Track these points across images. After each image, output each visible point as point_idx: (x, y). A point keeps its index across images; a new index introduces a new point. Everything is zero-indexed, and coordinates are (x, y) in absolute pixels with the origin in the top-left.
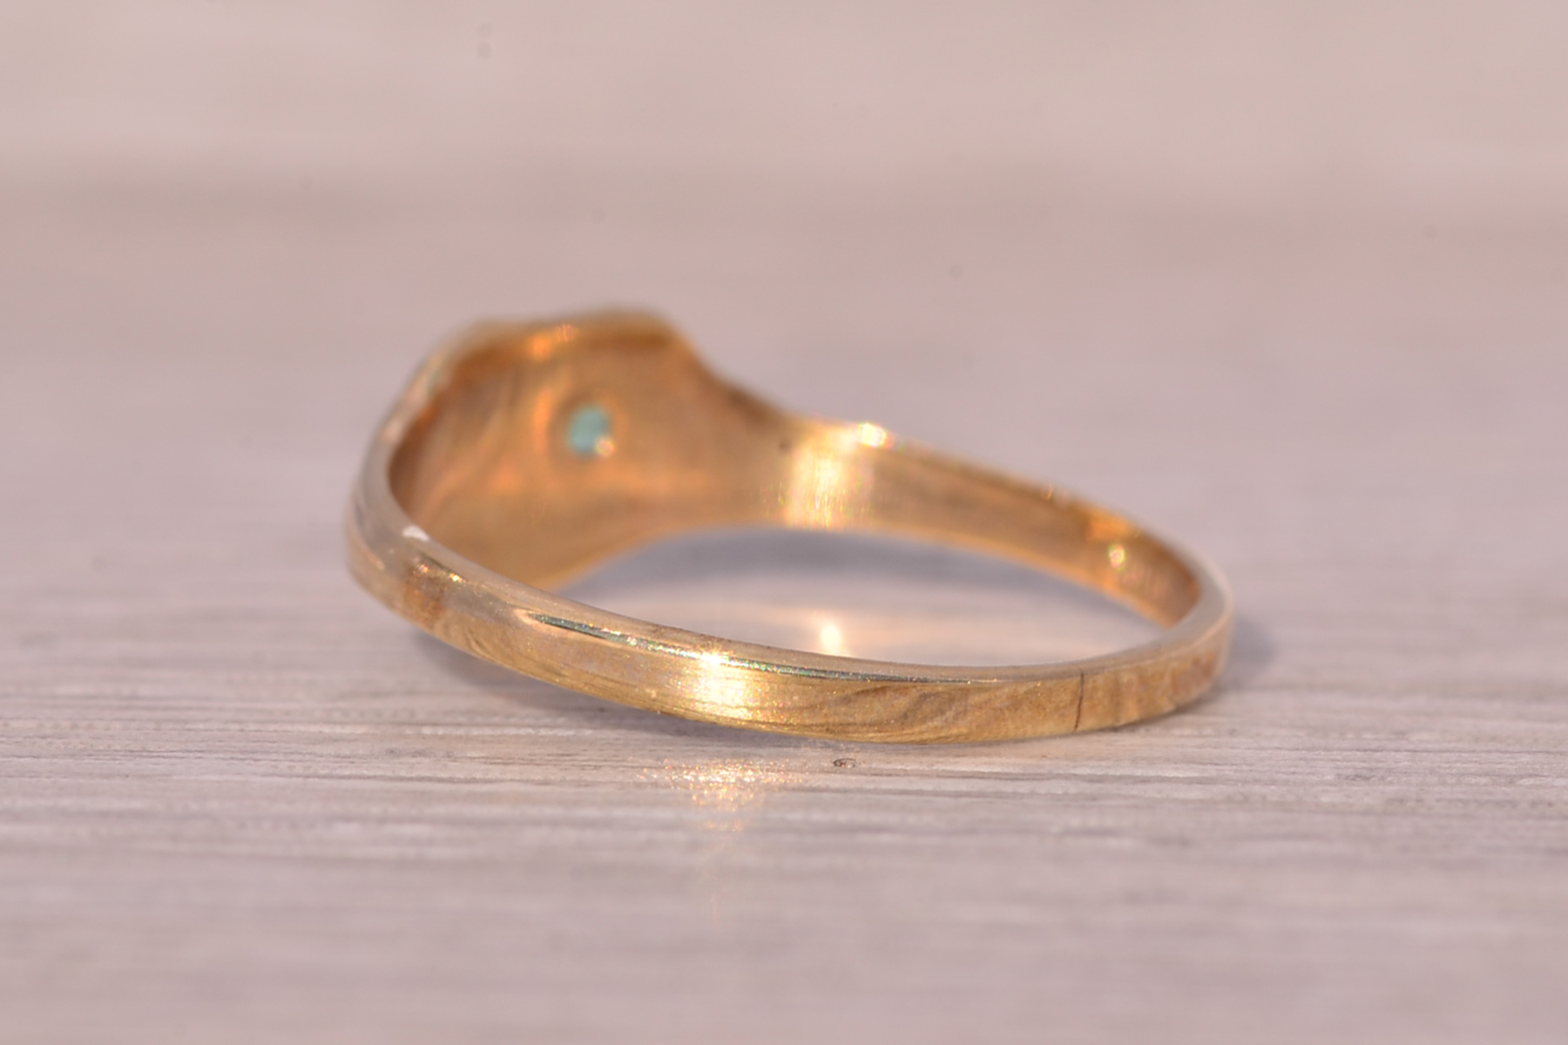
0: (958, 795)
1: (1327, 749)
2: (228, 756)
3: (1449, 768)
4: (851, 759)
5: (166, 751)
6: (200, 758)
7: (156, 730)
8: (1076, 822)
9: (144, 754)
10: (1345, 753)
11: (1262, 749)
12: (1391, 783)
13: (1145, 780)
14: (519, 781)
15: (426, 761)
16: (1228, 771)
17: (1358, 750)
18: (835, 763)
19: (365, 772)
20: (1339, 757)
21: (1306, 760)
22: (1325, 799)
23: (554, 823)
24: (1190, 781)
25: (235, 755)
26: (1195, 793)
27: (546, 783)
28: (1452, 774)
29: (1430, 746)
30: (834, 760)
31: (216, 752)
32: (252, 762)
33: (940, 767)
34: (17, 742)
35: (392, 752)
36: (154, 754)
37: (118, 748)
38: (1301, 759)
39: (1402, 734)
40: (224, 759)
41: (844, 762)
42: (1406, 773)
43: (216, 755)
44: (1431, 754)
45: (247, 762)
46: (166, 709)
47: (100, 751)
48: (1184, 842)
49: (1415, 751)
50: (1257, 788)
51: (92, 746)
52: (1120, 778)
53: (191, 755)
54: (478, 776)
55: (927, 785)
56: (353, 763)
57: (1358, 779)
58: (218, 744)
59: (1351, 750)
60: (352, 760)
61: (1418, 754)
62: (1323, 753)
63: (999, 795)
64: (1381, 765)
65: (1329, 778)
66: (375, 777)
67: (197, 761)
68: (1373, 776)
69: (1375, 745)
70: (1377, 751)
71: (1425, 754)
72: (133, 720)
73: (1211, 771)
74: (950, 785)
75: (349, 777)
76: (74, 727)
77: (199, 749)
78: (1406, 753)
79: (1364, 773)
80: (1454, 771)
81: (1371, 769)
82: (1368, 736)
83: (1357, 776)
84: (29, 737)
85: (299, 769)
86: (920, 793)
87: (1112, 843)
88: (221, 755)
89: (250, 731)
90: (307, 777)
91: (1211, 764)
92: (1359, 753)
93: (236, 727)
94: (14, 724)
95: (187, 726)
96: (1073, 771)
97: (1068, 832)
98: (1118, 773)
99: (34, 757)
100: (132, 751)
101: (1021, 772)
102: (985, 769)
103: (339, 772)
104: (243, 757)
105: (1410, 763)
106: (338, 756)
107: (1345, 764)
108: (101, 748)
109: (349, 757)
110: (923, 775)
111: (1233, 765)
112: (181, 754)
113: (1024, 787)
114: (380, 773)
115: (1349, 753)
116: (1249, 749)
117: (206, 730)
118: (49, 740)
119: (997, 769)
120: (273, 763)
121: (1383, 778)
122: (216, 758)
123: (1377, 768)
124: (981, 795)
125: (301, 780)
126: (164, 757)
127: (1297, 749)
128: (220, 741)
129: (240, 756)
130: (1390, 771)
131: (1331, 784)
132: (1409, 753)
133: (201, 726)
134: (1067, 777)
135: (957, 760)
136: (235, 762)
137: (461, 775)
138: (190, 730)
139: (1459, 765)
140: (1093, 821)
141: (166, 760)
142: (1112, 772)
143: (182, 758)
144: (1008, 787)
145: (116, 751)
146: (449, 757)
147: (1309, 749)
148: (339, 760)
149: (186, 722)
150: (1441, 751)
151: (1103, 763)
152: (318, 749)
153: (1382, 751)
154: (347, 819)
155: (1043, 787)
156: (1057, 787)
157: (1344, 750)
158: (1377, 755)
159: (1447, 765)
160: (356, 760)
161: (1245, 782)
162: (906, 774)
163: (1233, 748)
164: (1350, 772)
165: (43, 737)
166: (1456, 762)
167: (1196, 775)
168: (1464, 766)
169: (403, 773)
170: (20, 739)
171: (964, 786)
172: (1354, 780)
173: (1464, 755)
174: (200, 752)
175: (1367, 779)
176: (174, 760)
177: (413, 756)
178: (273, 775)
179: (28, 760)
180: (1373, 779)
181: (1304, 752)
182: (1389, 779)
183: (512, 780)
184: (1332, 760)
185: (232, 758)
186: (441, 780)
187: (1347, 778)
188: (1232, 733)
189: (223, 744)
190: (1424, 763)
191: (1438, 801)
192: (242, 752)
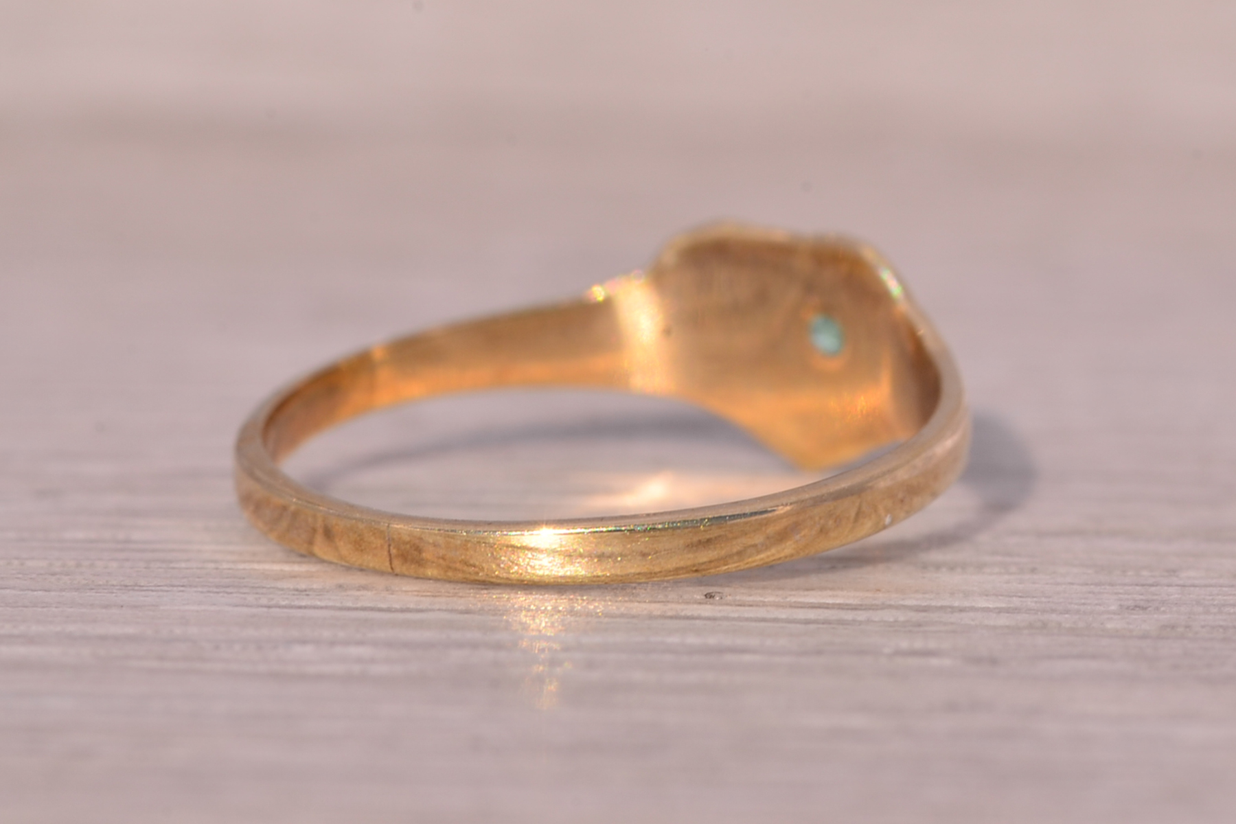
0: (808, 622)
1: (1111, 585)
2: (205, 589)
3: (1212, 599)
4: (719, 593)
5: (155, 586)
6: (183, 591)
7: (145, 568)
8: (904, 644)
9: (136, 588)
10: (1126, 588)
11: (1058, 584)
12: (1164, 612)
13: (962, 610)
14: (446, 610)
15: (369, 594)
16: (1030, 603)
17: (1137, 585)
18: (706, 595)
19: (319, 603)
20: (1121, 591)
21: (1094, 593)
22: (1109, 626)
23: (474, 646)
24: (1000, 611)
25: (211, 589)
26: (1003, 620)
27: (467, 612)
28: (1214, 605)
29: (1196, 582)
30: (705, 593)
31: (196, 587)
32: (226, 595)
33: (793, 599)
34: (31, 578)
35: (340, 586)
36: (145, 588)
37: (115, 583)
38: (1090, 593)
39: (1173, 572)
40: (202, 592)
41: (713, 594)
42: (1176, 604)
43: (195, 589)
44: (1198, 588)
45: (221, 594)
46: (153, 551)
47: (100, 585)
48: (993, 661)
49: (1184, 586)
50: (1054, 617)
51: (93, 581)
52: (942, 608)
53: (175, 588)
54: (412, 606)
55: (783, 614)
56: (308, 595)
57: (1137, 609)
58: (197, 580)
59: (1131, 585)
60: (307, 593)
61: (1187, 588)
62: (1108, 587)
63: (841, 622)
64: (1155, 597)
65: (1113, 608)
66: (326, 608)
67: (181, 594)
68: (1150, 607)
69: (1151, 581)
70: (1152, 585)
71: (1192, 589)
72: (127, 560)
73: (1016, 602)
74: (801, 614)
75: (305, 607)
76: (78, 565)
77: (181, 584)
78: (1176, 588)
79: (1142, 604)
80: (1215, 603)
81: (1148, 601)
82: (1145, 573)
83: (1136, 606)
84: (41, 574)
85: (264, 601)
86: (776, 620)
87: (934, 662)
88: (200, 589)
89: (224, 569)
90: (269, 607)
91: (1016, 596)
92: (1138, 588)
93: (212, 565)
94: (30, 563)
95: (172, 565)
96: (902, 603)
97: (898, 653)
98: (939, 604)
99: (46, 591)
100: (126, 586)
101: (859, 603)
102: (830, 601)
103: (296, 603)
104: (218, 590)
105: (1179, 596)
106: (297, 590)
107: (1126, 596)
108: (101, 583)
109: (305, 591)
110: (778, 605)
111: (1034, 597)
112: (166, 588)
113: (861, 616)
114: (330, 604)
115: (1130, 588)
116: (1047, 584)
117: (187, 569)
118: (58, 576)
119: (838, 601)
120: (243, 596)
121: (1157, 609)
122: (196, 592)
123: (1153, 600)
124: (826, 622)
125: (265, 610)
126: (152, 591)
127: (1087, 584)
128: (199, 578)
129: (215, 590)
130: (1163, 602)
131: (1114, 613)
132: (1179, 588)
133: (183, 565)
134: (897, 608)
135: (806, 593)
136: (211, 595)
137: (397, 606)
138: (173, 568)
139: (1220, 597)
140: (918, 644)
141: (154, 593)
142: (934, 603)
143: (167, 591)
144: (848, 616)
145: (113, 585)
146: (387, 590)
147: (1097, 584)
148: (296, 593)
149: (171, 561)
150: (1206, 586)
151: (927, 596)
152: (279, 584)
153: (1157, 586)
154: (303, 642)
155: (878, 616)
156: (889, 616)
157: (1125, 585)
158: (1153, 589)
159: (1211, 598)
160: (310, 593)
161: (1044, 611)
162: (764, 604)
163: (1034, 583)
164: (1131, 603)
165: (54, 574)
166: (1218, 595)
167: (1004, 605)
168: (1225, 598)
169: (350, 604)
170: (34, 576)
171: (812, 614)
172: (1133, 609)
173: (1224, 589)
174: (183, 586)
175: (1144, 609)
176: (161, 593)
177: (358, 590)
178: (243, 606)
179: (40, 593)
180: (1150, 609)
181: (1092, 587)
182: (1162, 609)
183: (439, 610)
184: (1116, 594)
185: (209, 592)
186: (380, 610)
187: (1128, 608)
188: (1033, 570)
189: (201, 580)
190: (1191, 596)
191: (1203, 627)
192: (217, 587)
